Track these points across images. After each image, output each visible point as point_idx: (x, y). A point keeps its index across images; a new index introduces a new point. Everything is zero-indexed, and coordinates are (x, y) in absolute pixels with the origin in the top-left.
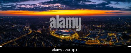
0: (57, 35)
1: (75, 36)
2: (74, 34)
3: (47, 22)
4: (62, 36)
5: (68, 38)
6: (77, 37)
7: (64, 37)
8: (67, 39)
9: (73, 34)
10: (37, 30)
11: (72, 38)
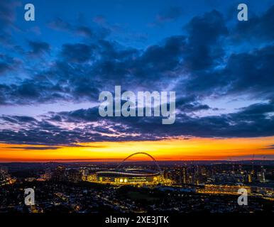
0: (104, 180)
4: (121, 180)
7: (126, 181)
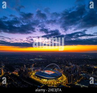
0: (37, 78)
1: (62, 79)
2: (61, 78)
3: (31, 60)
4: (44, 80)
5: (51, 83)
6: (64, 82)
7: (46, 80)
8: (50, 85)
9: (59, 77)
10: (13, 71)
11: (57, 83)
